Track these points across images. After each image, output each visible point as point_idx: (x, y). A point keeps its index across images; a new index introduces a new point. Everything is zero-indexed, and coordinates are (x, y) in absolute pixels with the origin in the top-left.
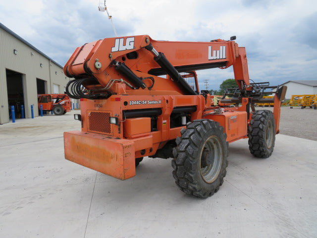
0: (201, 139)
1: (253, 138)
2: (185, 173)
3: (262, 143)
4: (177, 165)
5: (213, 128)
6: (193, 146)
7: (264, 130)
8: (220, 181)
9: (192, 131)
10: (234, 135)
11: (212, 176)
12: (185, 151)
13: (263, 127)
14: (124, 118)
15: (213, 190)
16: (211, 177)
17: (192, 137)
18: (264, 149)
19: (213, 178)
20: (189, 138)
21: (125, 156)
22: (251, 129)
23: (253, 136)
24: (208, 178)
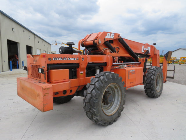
0: (103, 85)
1: (147, 85)
2: (90, 109)
3: (153, 88)
4: (86, 103)
5: (113, 78)
6: (96, 90)
7: (154, 80)
8: (118, 114)
9: (97, 79)
10: (133, 82)
11: (113, 111)
12: (91, 93)
13: (154, 78)
14: (48, 70)
15: (112, 120)
16: (111, 111)
17: (96, 84)
18: (154, 92)
19: (113, 112)
20: (94, 84)
21: (44, 95)
22: (146, 79)
23: (147, 83)
24: (109, 112)
